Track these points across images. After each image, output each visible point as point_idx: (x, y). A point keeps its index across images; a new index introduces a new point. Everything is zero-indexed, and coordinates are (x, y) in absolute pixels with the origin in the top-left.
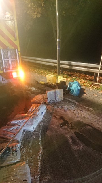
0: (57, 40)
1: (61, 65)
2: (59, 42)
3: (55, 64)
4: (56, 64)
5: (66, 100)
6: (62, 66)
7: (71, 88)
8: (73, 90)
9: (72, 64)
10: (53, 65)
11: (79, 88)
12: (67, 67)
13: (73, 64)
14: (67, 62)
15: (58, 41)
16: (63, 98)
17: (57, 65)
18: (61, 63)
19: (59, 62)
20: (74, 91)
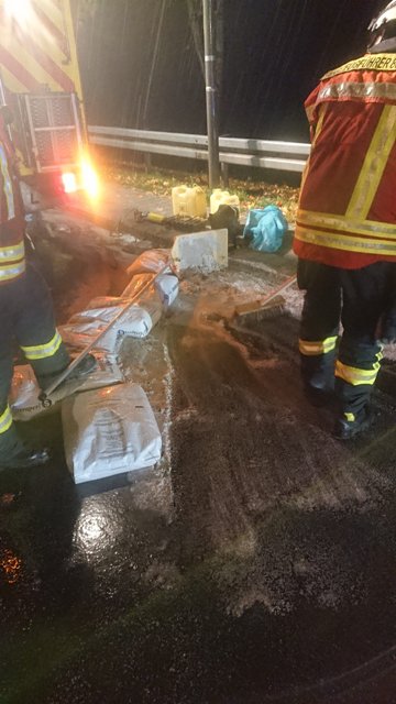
0: (207, 58)
1: (220, 154)
2: (213, 64)
3: (199, 151)
4: (204, 152)
5: (238, 264)
6: (224, 157)
7: (255, 229)
8: (261, 234)
9: (259, 149)
10: (194, 156)
11: (280, 226)
12: (244, 159)
13: (264, 148)
14: (242, 142)
15: (209, 62)
16: (229, 261)
17: (207, 153)
18: (220, 145)
19: (214, 142)
20: (266, 237)
